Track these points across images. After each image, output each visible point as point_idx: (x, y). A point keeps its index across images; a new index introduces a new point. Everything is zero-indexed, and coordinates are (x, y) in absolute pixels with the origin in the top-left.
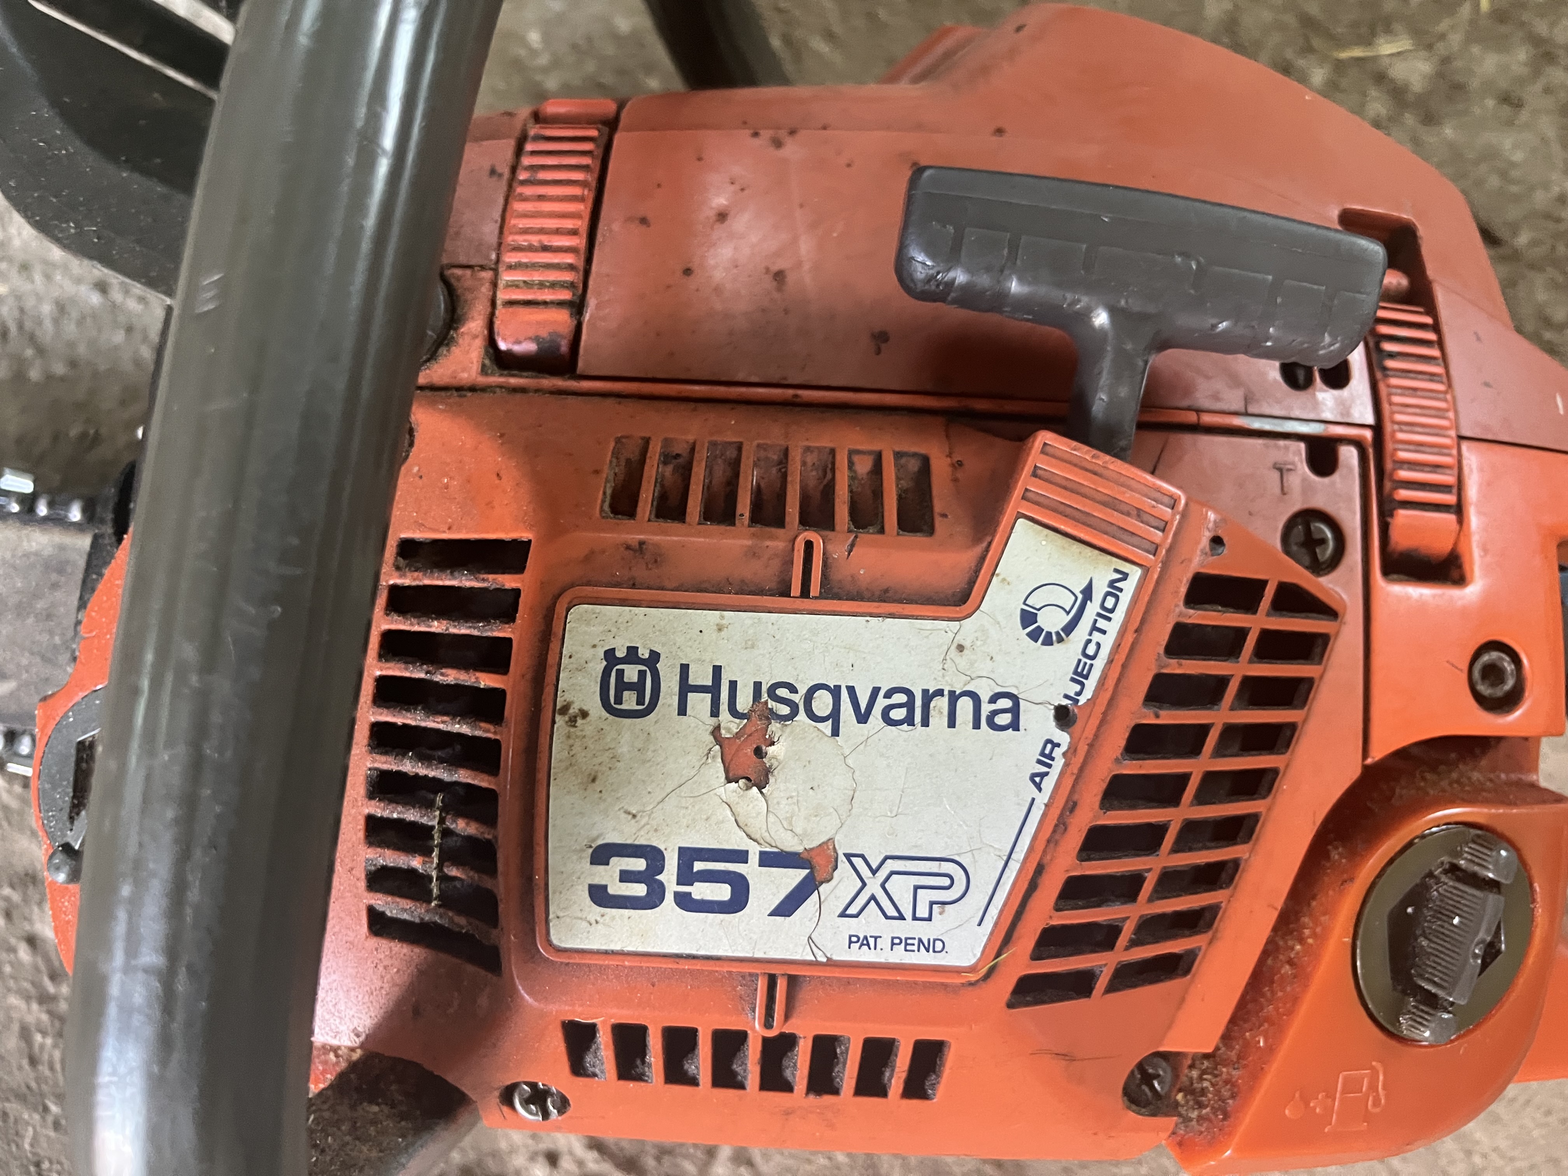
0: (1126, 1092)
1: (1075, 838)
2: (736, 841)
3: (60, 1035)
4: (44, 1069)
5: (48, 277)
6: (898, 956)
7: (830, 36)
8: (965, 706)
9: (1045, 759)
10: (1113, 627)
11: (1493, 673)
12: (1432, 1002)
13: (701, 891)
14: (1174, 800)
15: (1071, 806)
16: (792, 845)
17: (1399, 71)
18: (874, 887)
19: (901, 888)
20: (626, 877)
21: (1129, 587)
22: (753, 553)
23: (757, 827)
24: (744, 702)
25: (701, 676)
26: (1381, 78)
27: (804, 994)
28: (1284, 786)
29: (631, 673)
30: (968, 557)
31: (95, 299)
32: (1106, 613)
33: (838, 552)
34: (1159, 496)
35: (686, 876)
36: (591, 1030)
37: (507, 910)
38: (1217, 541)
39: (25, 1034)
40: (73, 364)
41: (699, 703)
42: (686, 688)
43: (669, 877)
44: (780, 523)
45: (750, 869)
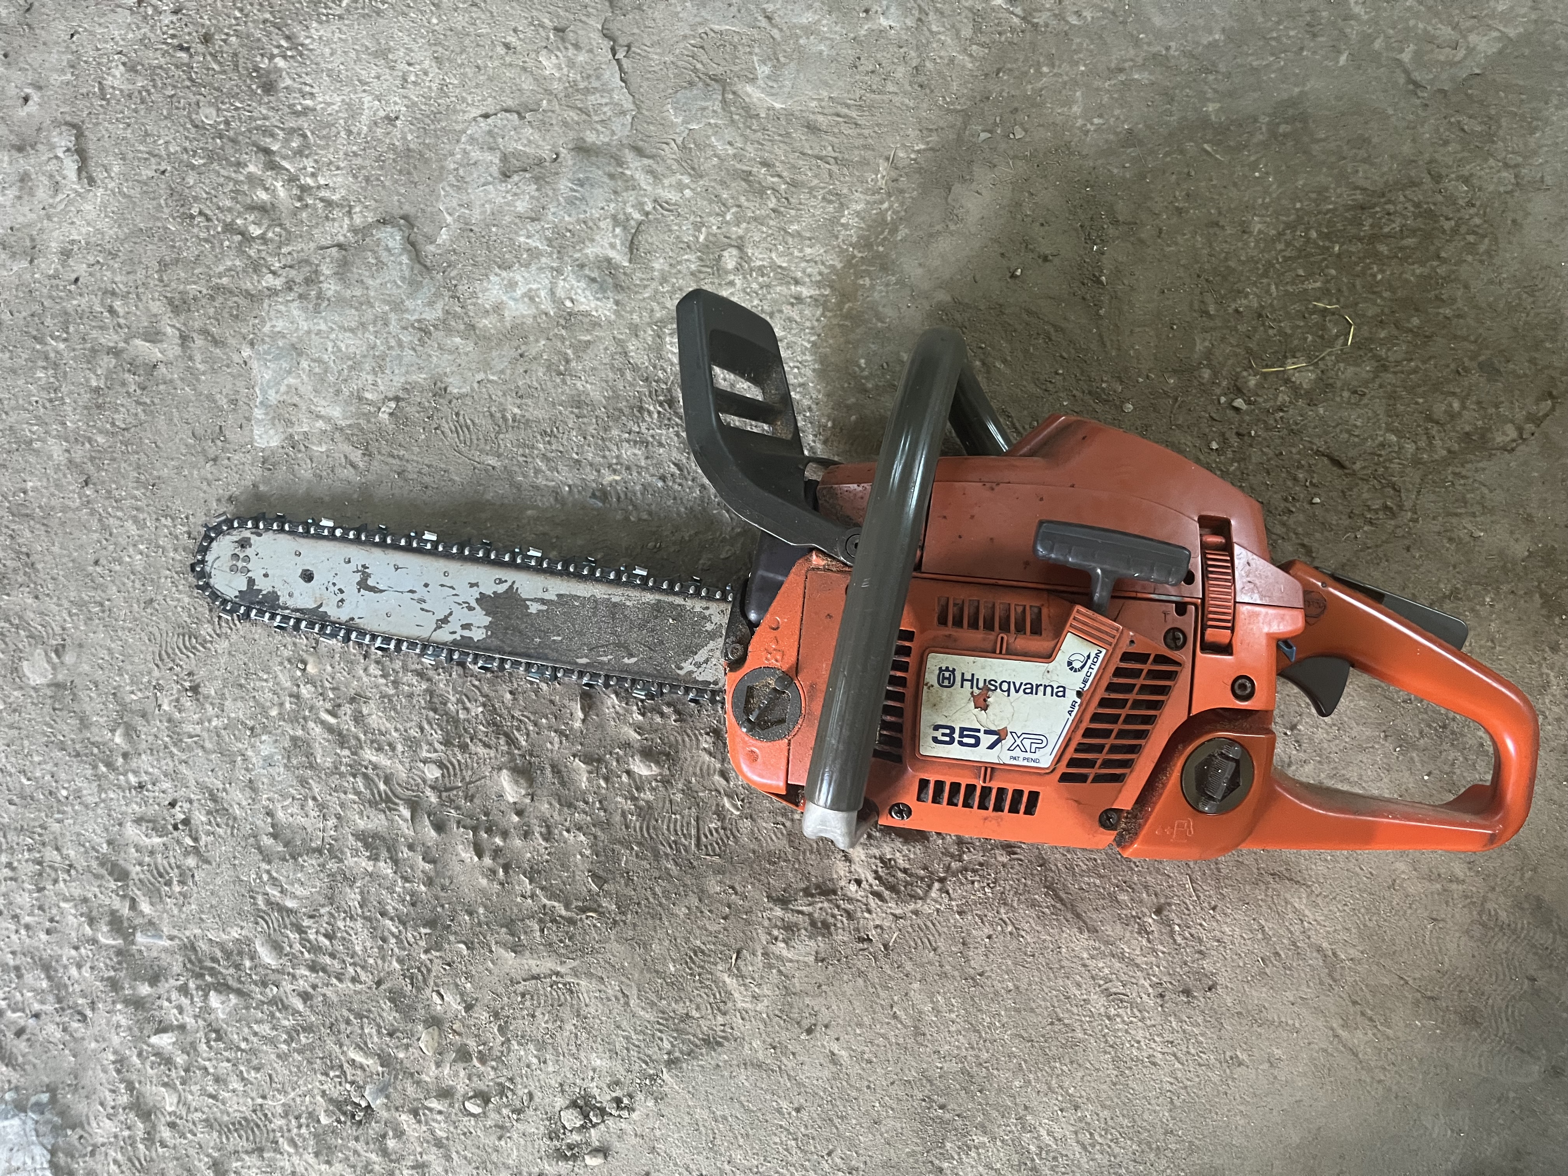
0: (1100, 821)
1: (1081, 731)
2: (978, 726)
3: (639, 815)
4: (631, 830)
5: (639, 473)
6: (1025, 763)
7: (1004, 361)
8: (1049, 689)
9: (1073, 706)
10: (1096, 668)
11: (1243, 687)
12: (1211, 798)
13: (965, 740)
14: (1116, 722)
15: (1080, 721)
16: (993, 728)
17: (1296, 378)
18: (1018, 742)
19: (1027, 743)
20: (944, 735)
21: (1102, 655)
22: (984, 640)
23: (984, 722)
24: (981, 685)
25: (968, 676)
26: (1287, 381)
27: (996, 773)
28: (1160, 721)
29: (947, 674)
30: (1052, 643)
31: (660, 484)
32: (1094, 663)
33: (1011, 640)
34: (1113, 628)
35: (962, 735)
36: (928, 781)
37: (907, 742)
38: (1132, 642)
39: (624, 814)
40: (650, 513)
41: (967, 684)
42: (963, 680)
43: (956, 735)
44: (992, 628)
45: (981, 735)
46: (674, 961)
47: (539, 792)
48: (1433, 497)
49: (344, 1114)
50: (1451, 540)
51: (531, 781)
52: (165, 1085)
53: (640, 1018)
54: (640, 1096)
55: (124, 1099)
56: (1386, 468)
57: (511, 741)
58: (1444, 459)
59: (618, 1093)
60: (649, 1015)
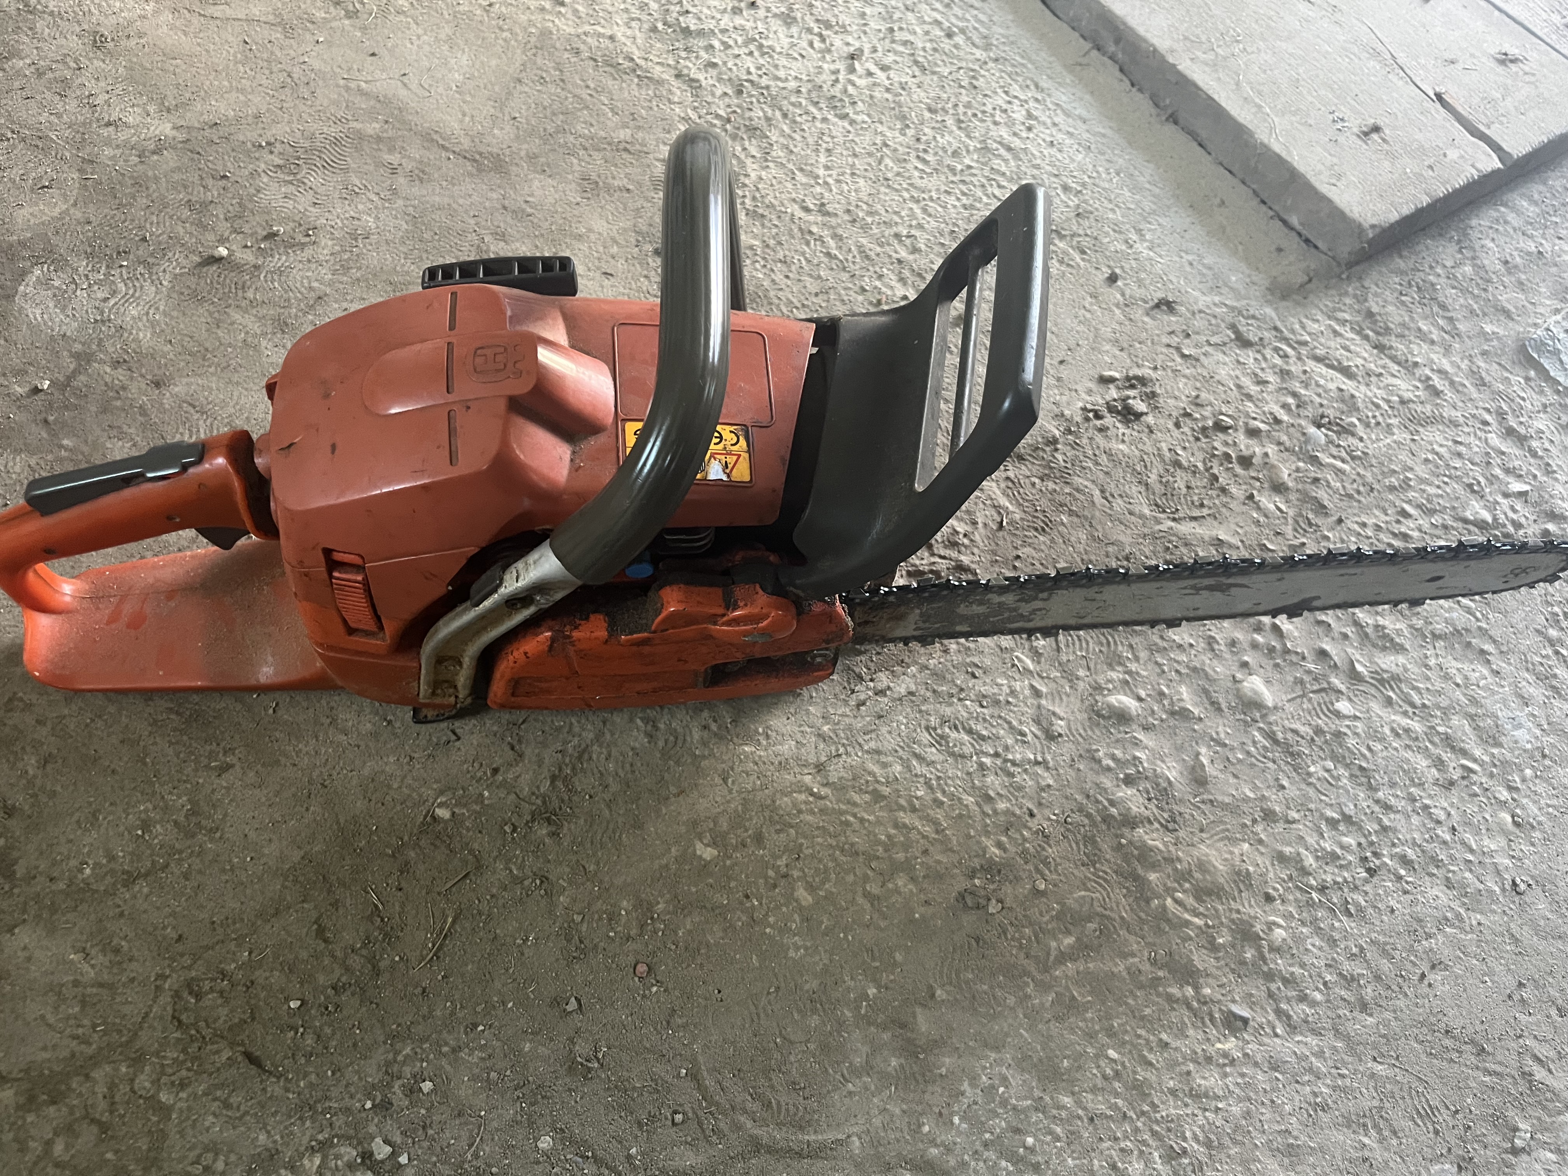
3: (1121, 657)
46: (1063, 524)
47: (1229, 684)
48: (127, 1009)
49: (1338, 424)
50: (117, 951)
51: (1239, 695)
52: (1503, 453)
53: (1087, 479)
54: (1078, 419)
55: (1535, 444)
56: (184, 1051)
57: (1271, 736)
58: (96, 1065)
59: (1098, 423)
60: (1078, 481)
